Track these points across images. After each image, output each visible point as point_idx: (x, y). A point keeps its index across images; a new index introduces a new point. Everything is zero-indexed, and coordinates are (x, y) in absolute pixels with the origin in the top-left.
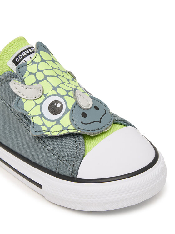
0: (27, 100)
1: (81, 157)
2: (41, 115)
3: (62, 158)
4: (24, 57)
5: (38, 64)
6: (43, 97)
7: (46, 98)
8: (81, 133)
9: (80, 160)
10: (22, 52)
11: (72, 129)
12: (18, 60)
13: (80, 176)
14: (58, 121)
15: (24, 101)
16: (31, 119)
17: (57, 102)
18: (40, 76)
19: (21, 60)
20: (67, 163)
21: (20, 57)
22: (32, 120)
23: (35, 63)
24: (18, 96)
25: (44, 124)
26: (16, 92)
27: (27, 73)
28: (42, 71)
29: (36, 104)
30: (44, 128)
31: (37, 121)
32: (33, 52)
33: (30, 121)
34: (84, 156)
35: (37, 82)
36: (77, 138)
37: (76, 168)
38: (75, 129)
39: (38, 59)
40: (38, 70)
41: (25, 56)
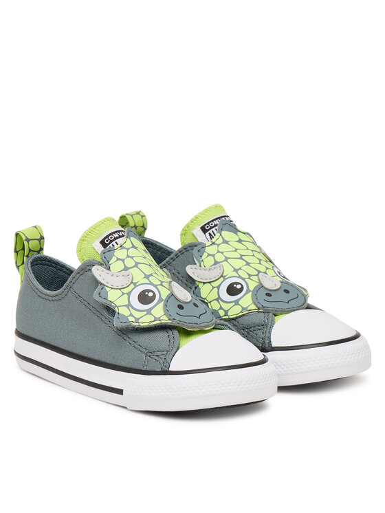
0: (112, 288)
1: (175, 349)
2: (129, 306)
3: (151, 354)
4: (115, 239)
5: (128, 249)
6: (132, 286)
7: (135, 286)
8: (176, 325)
9: (172, 354)
10: (115, 233)
11: (165, 320)
12: (107, 241)
13: (171, 369)
14: (149, 312)
15: (108, 289)
16: (116, 308)
17: (149, 291)
18: (129, 263)
19: (111, 241)
20: (157, 358)
21: (111, 238)
22: (117, 311)
23: (124, 248)
24: (101, 284)
25: (131, 315)
26: (100, 279)
27: (114, 259)
28: (132, 257)
29: (123, 294)
30: (131, 319)
31: (123, 311)
32: (123, 236)
33: (114, 312)
34: (178, 349)
35: (126, 269)
36: (170, 332)
37: (169, 361)
38: (170, 320)
39: (128, 245)
40: (128, 256)
41: (117, 238)
